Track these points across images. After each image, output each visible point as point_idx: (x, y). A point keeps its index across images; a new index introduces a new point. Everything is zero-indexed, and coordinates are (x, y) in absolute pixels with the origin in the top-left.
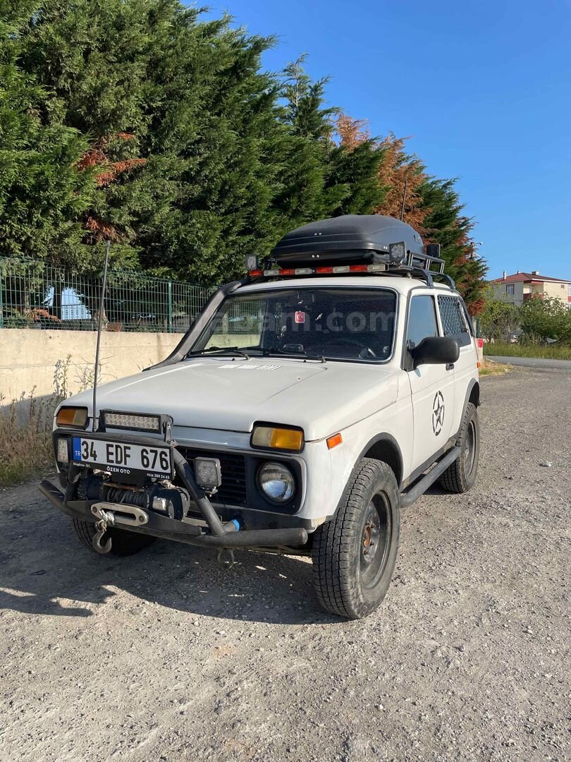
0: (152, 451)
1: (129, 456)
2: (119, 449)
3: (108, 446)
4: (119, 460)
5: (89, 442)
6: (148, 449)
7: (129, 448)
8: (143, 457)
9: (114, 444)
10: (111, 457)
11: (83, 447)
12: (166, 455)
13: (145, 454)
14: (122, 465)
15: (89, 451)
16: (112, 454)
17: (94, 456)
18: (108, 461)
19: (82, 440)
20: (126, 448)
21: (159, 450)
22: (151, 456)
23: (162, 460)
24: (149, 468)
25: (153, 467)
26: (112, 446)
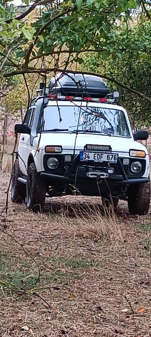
0: (111, 155)
1: (102, 157)
2: (99, 155)
3: (94, 154)
4: (98, 158)
5: (87, 153)
6: (110, 154)
7: (103, 155)
8: (108, 157)
9: (97, 154)
10: (95, 158)
11: (84, 155)
12: (116, 156)
13: (109, 156)
14: (100, 160)
15: (87, 156)
16: (96, 157)
17: (89, 158)
18: (94, 159)
19: (84, 153)
20: (101, 155)
21: (114, 155)
22: (111, 157)
23: (114, 157)
24: (110, 160)
25: (111, 160)
26: (96, 154)
